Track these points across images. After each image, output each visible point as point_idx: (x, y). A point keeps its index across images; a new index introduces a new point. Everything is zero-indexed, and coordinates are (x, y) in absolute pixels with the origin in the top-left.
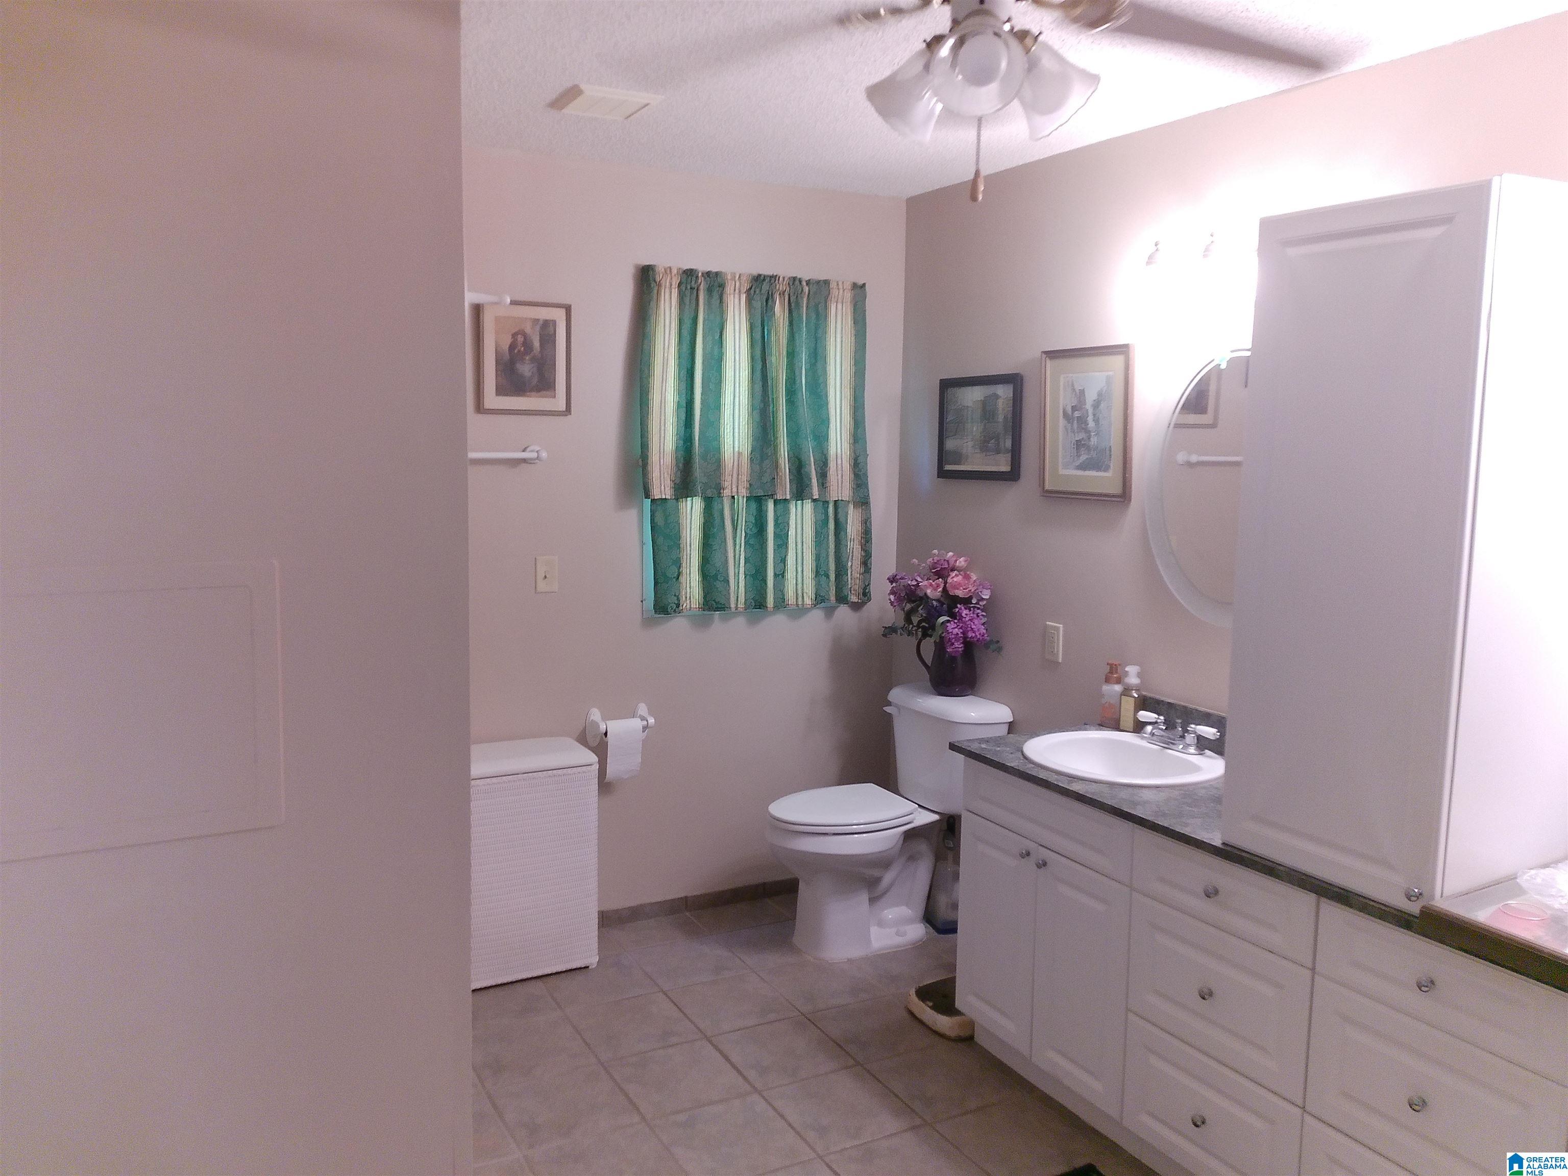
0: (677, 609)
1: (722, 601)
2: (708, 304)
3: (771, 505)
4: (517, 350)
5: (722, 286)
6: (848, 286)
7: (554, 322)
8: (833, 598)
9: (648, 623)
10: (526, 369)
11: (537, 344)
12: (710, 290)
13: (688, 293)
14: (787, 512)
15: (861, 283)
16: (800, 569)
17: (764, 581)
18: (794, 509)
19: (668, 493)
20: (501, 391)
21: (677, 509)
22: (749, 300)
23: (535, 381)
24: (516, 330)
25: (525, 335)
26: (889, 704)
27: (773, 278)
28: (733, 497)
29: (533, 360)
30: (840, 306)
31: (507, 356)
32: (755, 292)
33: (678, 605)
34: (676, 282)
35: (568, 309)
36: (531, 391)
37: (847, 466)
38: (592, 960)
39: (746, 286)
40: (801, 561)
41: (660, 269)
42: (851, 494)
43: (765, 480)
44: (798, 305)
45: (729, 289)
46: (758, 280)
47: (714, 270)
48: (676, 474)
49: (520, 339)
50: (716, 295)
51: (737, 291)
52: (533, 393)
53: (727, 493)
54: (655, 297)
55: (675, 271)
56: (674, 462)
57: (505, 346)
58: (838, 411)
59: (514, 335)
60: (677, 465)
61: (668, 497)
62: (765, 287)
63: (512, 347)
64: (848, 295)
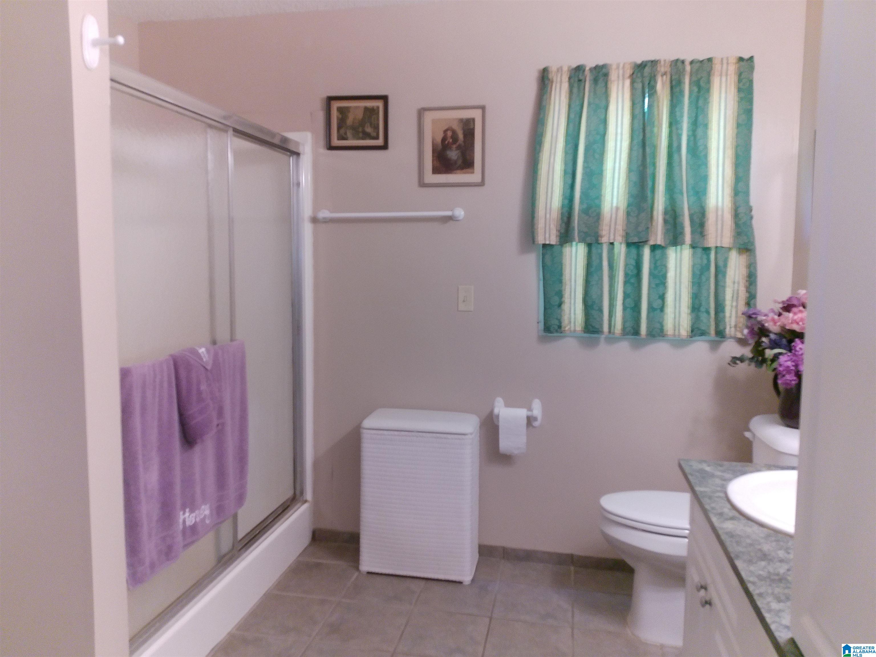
0: (559, 329)
1: (597, 327)
2: (594, 91)
3: (646, 252)
4: (447, 141)
5: (606, 75)
6: (733, 60)
7: (473, 120)
8: (713, 332)
9: (542, 339)
10: (453, 154)
11: (461, 136)
12: (595, 81)
13: (576, 85)
14: (664, 257)
15: (746, 56)
16: (677, 305)
17: (639, 312)
18: (672, 254)
19: (553, 240)
20: (436, 171)
21: (561, 253)
22: (632, 83)
23: (460, 162)
24: (445, 128)
25: (454, 132)
26: (749, 430)
27: (654, 63)
28: (612, 244)
29: (459, 148)
30: (724, 79)
31: (440, 147)
32: (637, 75)
33: (560, 327)
34: (565, 78)
35: (483, 108)
36: (457, 169)
37: (728, 217)
38: (467, 578)
39: (629, 72)
40: (678, 298)
41: (553, 68)
42: (732, 241)
43: (640, 229)
44: (680, 82)
45: (613, 76)
46: (640, 67)
47: (601, 63)
48: (561, 225)
49: (449, 133)
50: (601, 84)
51: (621, 77)
52: (458, 171)
53: (604, 240)
54: (549, 91)
55: (565, 69)
56: (560, 216)
57: (439, 139)
58: (721, 169)
59: (445, 131)
60: (562, 219)
61: (553, 242)
62: (647, 70)
63: (444, 139)
64: (732, 69)
